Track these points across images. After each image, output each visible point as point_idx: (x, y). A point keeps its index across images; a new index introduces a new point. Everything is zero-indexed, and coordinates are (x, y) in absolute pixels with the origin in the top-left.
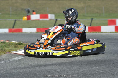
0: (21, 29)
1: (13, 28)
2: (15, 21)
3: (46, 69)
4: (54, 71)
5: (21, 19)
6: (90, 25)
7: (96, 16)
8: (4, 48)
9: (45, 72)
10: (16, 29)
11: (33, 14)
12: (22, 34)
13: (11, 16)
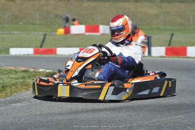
0: (54, 48)
1: (41, 47)
2: (45, 35)
3: (96, 116)
4: (108, 121)
5: (54, 33)
6: (169, 45)
7: (178, 30)
8: (26, 81)
9: (94, 122)
10: (46, 48)
11: (74, 25)
12: (55, 58)
13: (37, 26)
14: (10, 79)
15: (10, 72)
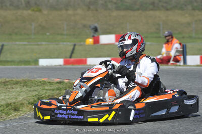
0: (84, 59)
2: (75, 45)
14: (45, 91)
15: (45, 83)
